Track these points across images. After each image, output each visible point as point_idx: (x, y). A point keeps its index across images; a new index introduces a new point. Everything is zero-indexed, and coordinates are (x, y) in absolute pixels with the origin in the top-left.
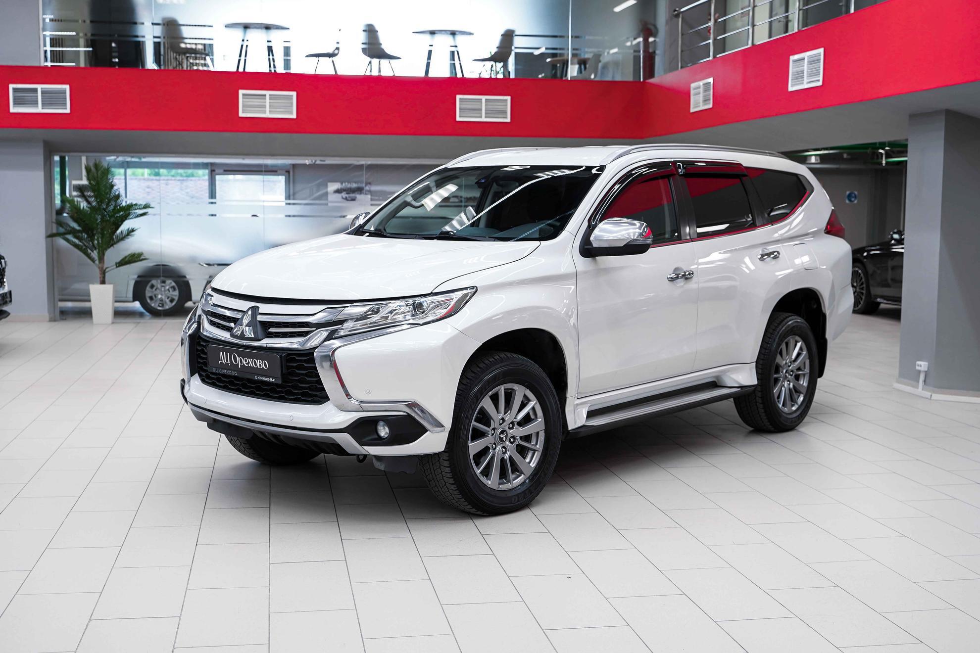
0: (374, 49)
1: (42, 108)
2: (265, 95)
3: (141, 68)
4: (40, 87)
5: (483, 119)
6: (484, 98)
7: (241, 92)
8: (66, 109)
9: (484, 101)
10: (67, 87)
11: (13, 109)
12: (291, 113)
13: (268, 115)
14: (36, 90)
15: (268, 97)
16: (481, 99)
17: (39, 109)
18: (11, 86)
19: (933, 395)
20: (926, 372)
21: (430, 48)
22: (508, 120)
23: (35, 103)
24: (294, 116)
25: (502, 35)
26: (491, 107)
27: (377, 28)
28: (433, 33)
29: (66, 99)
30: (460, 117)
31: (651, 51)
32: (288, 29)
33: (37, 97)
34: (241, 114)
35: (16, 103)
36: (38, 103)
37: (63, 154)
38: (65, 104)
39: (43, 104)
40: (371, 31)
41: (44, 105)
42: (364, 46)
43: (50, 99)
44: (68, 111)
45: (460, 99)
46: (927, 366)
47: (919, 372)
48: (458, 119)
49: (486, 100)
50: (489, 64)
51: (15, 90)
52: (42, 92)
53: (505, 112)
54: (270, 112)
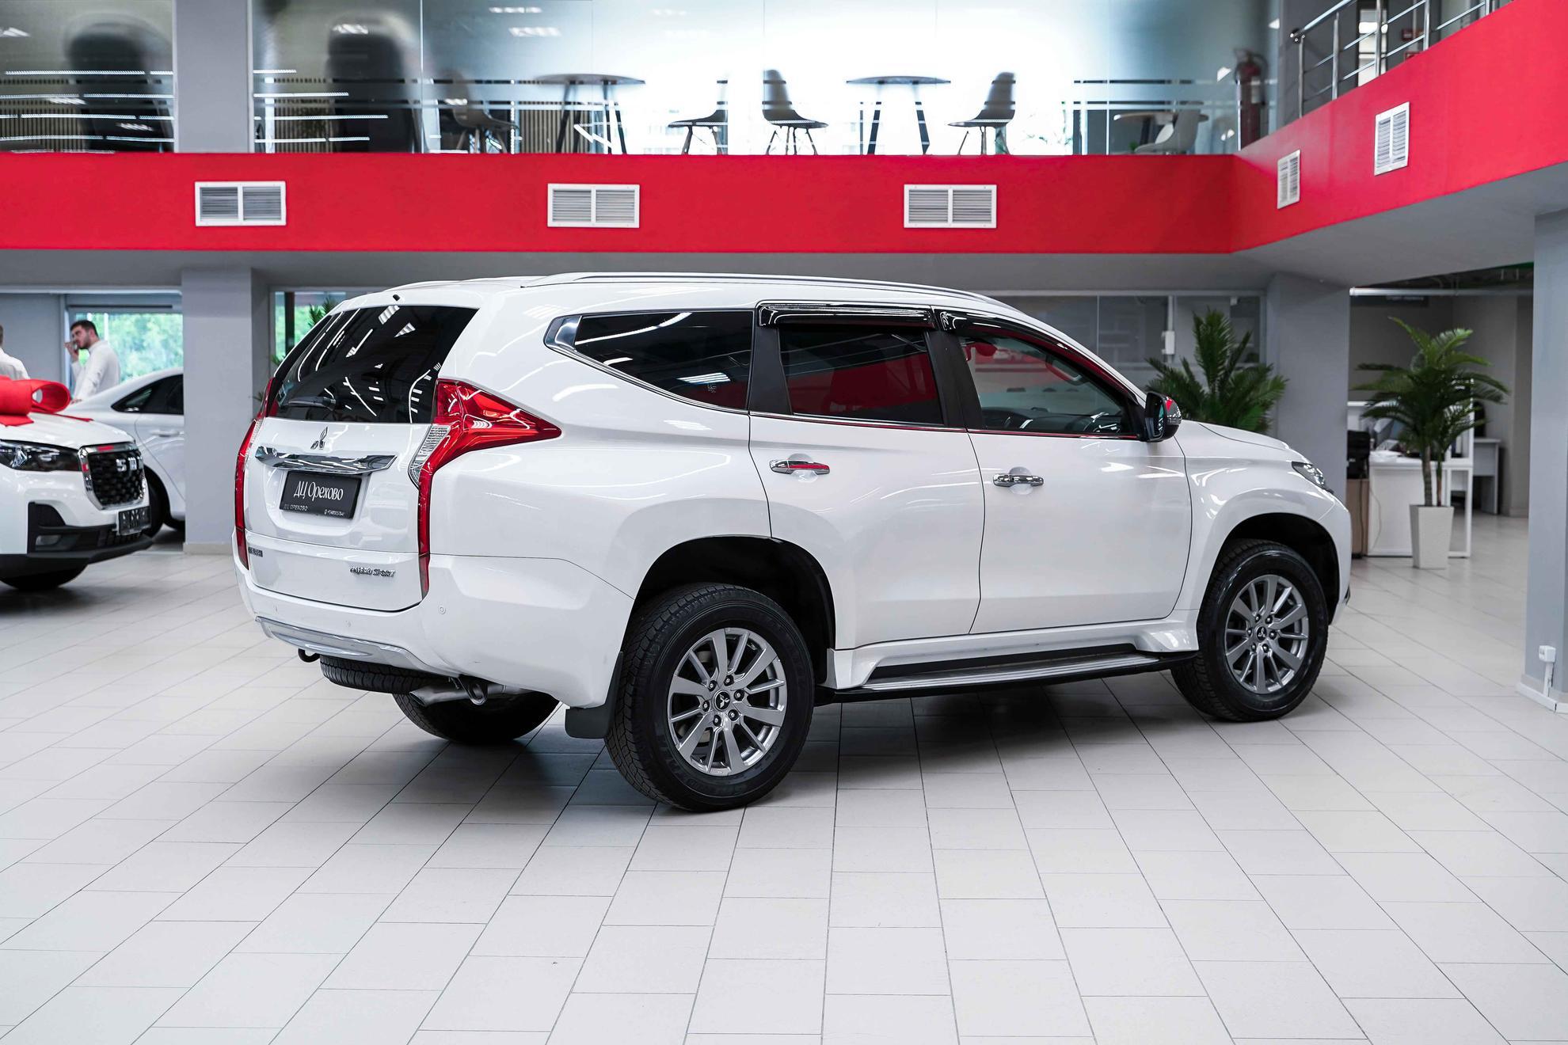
0: (779, 110)
1: (244, 219)
2: (590, 192)
3: (413, 152)
4: (240, 186)
5: (950, 224)
6: (950, 189)
7: (551, 187)
8: (280, 219)
9: (950, 193)
10: (282, 185)
11: (200, 221)
12: (632, 219)
13: (593, 223)
14: (234, 191)
15: (593, 195)
16: (947, 191)
17: (239, 221)
18: (198, 185)
19: (1560, 704)
20: (1554, 663)
21: (878, 108)
22: (993, 225)
23: (232, 211)
24: (636, 224)
25: (993, 82)
26: (963, 204)
27: (784, 76)
28: (882, 81)
29: (280, 203)
30: (910, 220)
32: (643, 82)
33: (237, 200)
34: (551, 223)
35: (205, 212)
36: (237, 211)
37: (290, 290)
38: (279, 212)
39: (245, 213)
40: (775, 81)
41: (247, 213)
42: (767, 107)
43: (257, 204)
44: (283, 222)
45: (910, 191)
46: (1555, 653)
47: (1545, 664)
48: (907, 224)
49: (954, 191)
50: (975, 132)
51: (204, 191)
52: (245, 194)
53: (988, 212)
54: (598, 218)
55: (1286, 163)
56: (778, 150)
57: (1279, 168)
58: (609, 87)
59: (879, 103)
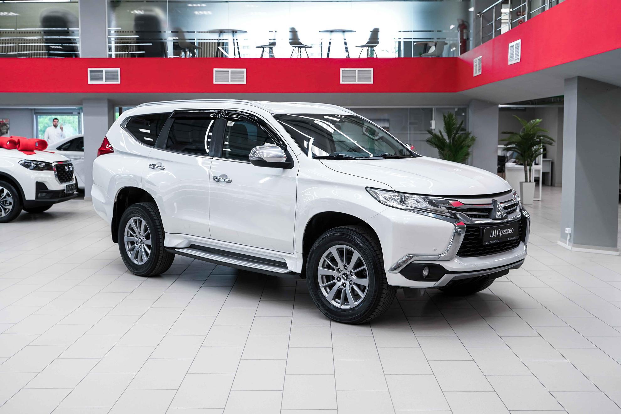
0: (295, 41)
1: (106, 81)
2: (228, 71)
3: (164, 57)
4: (104, 69)
5: (357, 82)
6: (357, 70)
7: (215, 70)
8: (118, 81)
10: (119, 69)
11: (90, 82)
12: (243, 81)
13: (230, 82)
14: (102, 71)
15: (230, 72)
16: (355, 71)
17: (104, 82)
18: (89, 69)
19: (572, 248)
20: (570, 234)
21: (330, 41)
22: (372, 82)
23: (102, 79)
24: (245, 83)
25: (372, 32)
26: (361, 75)
27: (297, 30)
28: (332, 31)
29: (118, 76)
30: (343, 81)
31: (465, 38)
32: (246, 32)
33: (103, 75)
34: (215, 83)
35: (91, 79)
37: (121, 107)
38: (118, 79)
40: (294, 32)
41: (106, 79)
42: (291, 40)
43: (110, 76)
44: (119, 82)
45: (343, 71)
46: (571, 230)
47: (567, 234)
48: (341, 82)
49: (358, 71)
50: (365, 49)
51: (91, 72)
52: (106, 72)
53: (370, 78)
54: (231, 81)
55: (477, 60)
56: (295, 56)
57: (474, 62)
58: (235, 34)
59: (331, 39)
